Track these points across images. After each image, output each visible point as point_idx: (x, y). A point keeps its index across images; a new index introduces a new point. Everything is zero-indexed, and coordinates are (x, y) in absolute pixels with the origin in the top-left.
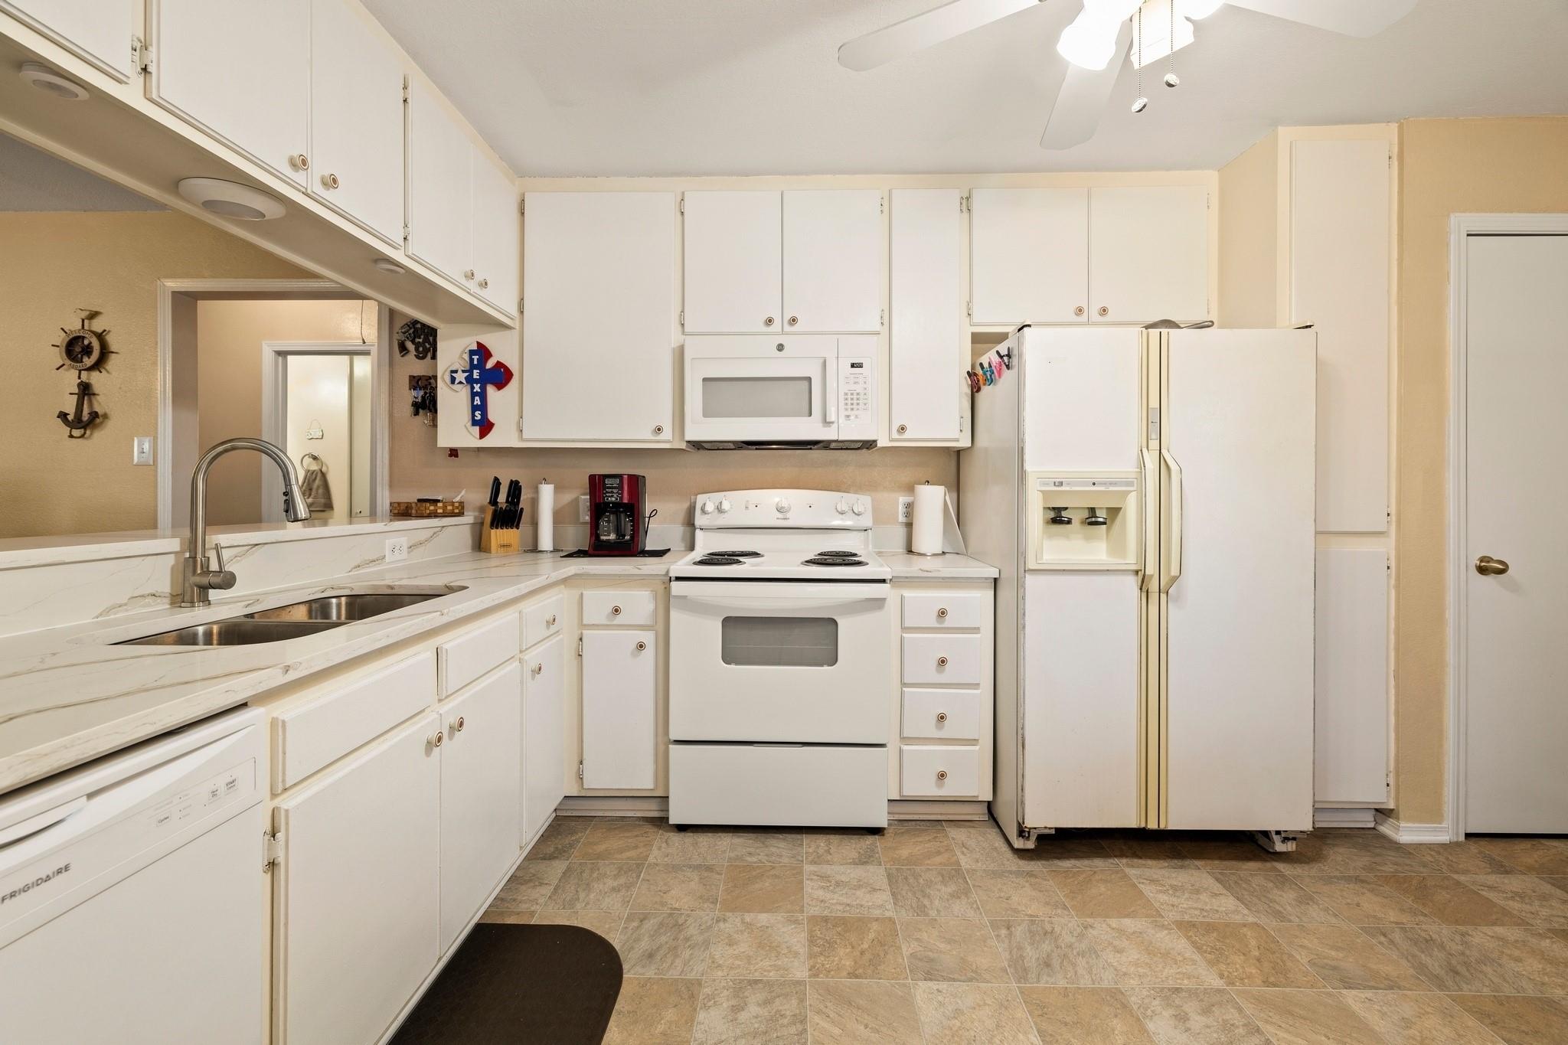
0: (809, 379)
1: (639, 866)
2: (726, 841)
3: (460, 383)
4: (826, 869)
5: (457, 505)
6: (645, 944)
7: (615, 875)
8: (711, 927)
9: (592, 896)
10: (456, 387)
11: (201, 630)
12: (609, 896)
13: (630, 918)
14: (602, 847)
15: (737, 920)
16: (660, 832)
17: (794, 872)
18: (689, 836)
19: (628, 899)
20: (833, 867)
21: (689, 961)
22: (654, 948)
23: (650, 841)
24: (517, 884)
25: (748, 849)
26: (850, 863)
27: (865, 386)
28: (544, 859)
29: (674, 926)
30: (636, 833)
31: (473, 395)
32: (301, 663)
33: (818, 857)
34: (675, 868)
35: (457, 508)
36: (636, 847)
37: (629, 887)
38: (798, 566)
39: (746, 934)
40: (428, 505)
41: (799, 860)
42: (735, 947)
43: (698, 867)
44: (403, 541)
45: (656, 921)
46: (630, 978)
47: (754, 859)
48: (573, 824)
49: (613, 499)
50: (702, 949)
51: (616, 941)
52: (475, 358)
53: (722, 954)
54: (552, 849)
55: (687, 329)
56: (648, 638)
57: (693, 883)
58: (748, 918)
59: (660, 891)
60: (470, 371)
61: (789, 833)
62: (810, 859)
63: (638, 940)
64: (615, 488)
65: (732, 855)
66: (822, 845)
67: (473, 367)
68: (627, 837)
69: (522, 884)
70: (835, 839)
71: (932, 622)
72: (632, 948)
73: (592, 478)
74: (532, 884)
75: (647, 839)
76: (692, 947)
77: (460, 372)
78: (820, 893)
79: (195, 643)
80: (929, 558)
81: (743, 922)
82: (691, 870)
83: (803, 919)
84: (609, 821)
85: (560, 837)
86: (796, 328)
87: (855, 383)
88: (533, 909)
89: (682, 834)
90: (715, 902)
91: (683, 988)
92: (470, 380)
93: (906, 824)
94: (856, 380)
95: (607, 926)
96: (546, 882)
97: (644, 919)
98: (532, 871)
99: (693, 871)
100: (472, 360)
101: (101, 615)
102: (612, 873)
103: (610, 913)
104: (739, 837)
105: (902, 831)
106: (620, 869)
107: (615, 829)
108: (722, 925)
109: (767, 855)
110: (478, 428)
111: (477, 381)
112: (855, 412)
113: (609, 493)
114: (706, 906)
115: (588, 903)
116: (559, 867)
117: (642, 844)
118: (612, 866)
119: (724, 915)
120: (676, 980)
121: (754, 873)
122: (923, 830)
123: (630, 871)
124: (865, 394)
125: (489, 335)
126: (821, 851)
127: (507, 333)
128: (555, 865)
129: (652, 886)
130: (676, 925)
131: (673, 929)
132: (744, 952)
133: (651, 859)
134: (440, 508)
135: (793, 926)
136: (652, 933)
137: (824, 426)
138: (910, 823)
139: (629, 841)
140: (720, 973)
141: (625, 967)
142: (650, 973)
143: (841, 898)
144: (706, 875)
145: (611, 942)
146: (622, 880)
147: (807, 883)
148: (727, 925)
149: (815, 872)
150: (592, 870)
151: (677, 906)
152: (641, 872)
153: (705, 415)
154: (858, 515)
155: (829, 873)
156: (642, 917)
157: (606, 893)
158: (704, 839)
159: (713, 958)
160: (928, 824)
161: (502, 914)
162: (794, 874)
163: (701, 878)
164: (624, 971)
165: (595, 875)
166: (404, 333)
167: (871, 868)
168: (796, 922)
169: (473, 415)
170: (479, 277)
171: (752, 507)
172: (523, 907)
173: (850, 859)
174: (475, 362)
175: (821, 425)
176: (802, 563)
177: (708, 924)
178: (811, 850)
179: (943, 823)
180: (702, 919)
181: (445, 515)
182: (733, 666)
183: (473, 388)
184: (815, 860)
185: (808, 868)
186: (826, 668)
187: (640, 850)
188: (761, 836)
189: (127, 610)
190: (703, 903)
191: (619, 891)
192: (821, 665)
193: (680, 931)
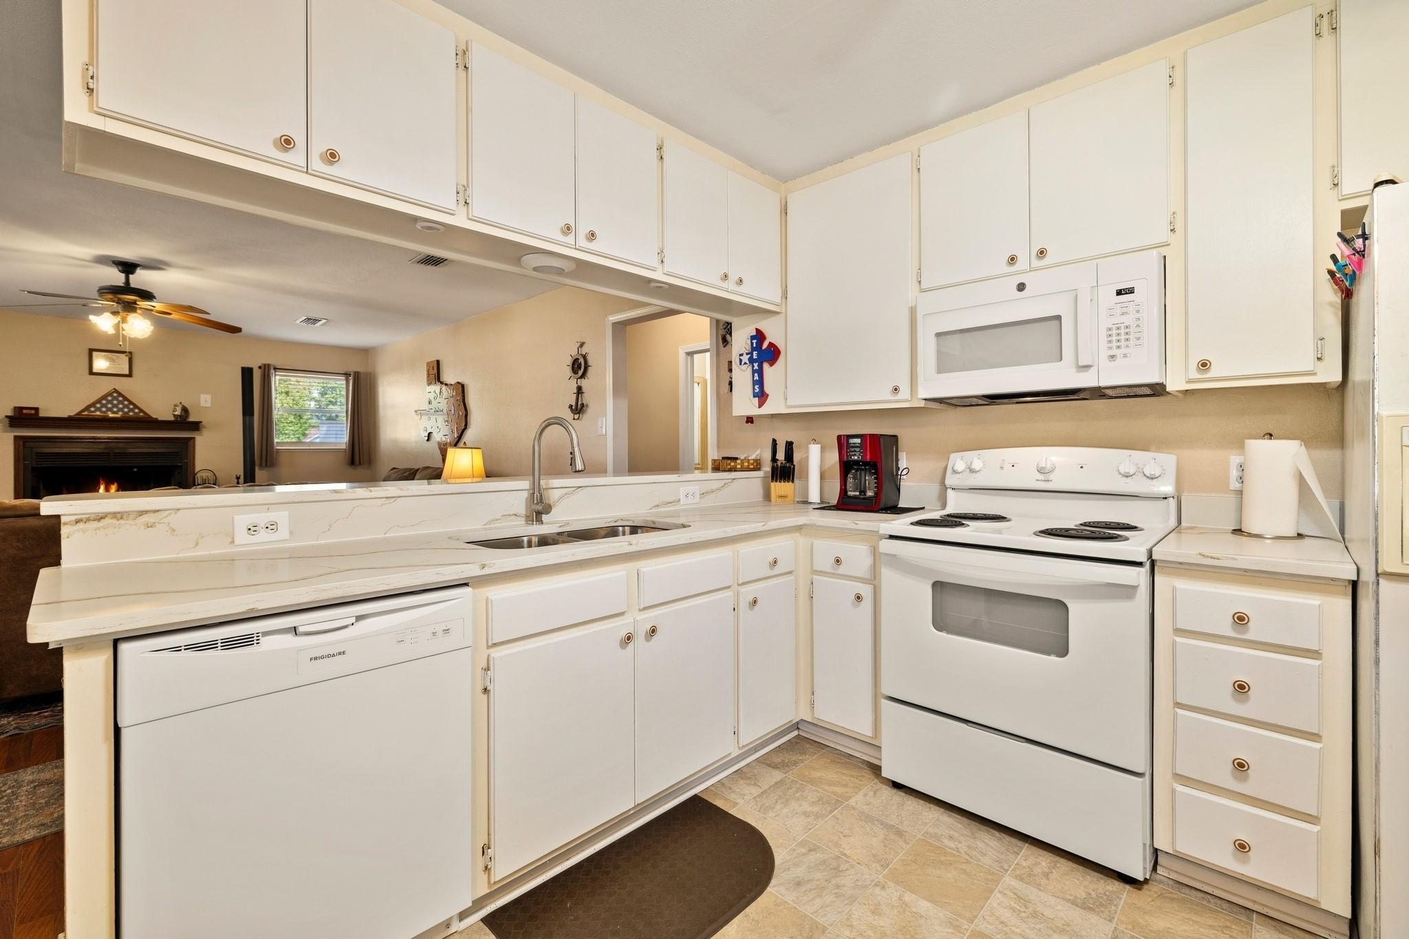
0: (1058, 318)
1: (838, 802)
2: (935, 813)
3: (745, 363)
4: (1032, 893)
5: (752, 462)
6: (799, 872)
7: (813, 802)
8: (866, 887)
9: (785, 811)
10: (744, 367)
11: (525, 539)
12: (797, 817)
13: (801, 844)
14: (817, 774)
15: (895, 894)
16: (876, 781)
17: (990, 877)
18: (900, 796)
19: (810, 827)
20: (1041, 893)
21: (827, 907)
22: (806, 879)
23: (861, 785)
24: (739, 777)
25: (952, 832)
26: (1068, 900)
27: (1138, 315)
28: (769, 765)
29: (834, 869)
30: (853, 773)
31: (754, 372)
32: (494, 564)
33: (1030, 875)
34: (868, 818)
35: (752, 464)
36: (846, 786)
37: (817, 816)
38: (1030, 536)
39: (896, 911)
40: (729, 461)
41: (1002, 867)
42: (877, 917)
43: (889, 827)
44: (695, 489)
45: (822, 856)
46: (772, 893)
47: (952, 845)
48: (808, 746)
49: (856, 458)
50: (846, 902)
51: (779, 857)
52: (754, 341)
53: (860, 916)
54: (779, 760)
55: (924, 286)
56: (866, 591)
57: (875, 839)
58: (908, 897)
59: (842, 832)
60: (751, 354)
61: (1010, 835)
62: (1018, 872)
63: (796, 865)
64: (857, 447)
65: (931, 830)
66: (1044, 864)
67: (753, 349)
68: (843, 774)
69: (742, 779)
70: (1064, 865)
71: (1227, 629)
72: (789, 869)
73: (839, 437)
74: (749, 781)
75: (859, 782)
76: (837, 896)
77: (745, 355)
78: (1006, 915)
79: (523, 547)
80: (1268, 541)
81: (900, 898)
82: (882, 826)
83: (967, 930)
84: (837, 754)
85: (791, 753)
86: (1048, 260)
87: (1123, 314)
88: (738, 801)
89: (894, 791)
90: (884, 867)
91: (807, 927)
92: (751, 361)
93: (1187, 890)
94: (1125, 310)
95: (781, 841)
96: (760, 785)
97: (814, 850)
98: (755, 771)
99: (882, 829)
100: (752, 344)
101: (486, 524)
102: (812, 800)
103: (790, 832)
104: (950, 816)
105: (1175, 896)
106: (820, 799)
107: (839, 763)
108: (877, 890)
109: (969, 847)
110: (757, 398)
111: (755, 361)
112: (1123, 351)
113: (853, 452)
114: (874, 866)
115: (778, 815)
116: (777, 775)
117: (852, 785)
118: (815, 793)
119: (885, 882)
120: (806, 916)
121: (943, 858)
122: (1210, 909)
123: (828, 803)
124: (1138, 326)
125: (764, 322)
126: (1037, 870)
127: (778, 317)
128: (773, 774)
129: (837, 825)
130: (836, 869)
131: (833, 871)
132: (882, 927)
133: (852, 802)
134: (739, 464)
135: (950, 930)
136: (812, 865)
137: (1078, 372)
138: (1194, 892)
139: (844, 777)
140: (847, 933)
141: (774, 882)
142: (790, 898)
143: (1027, 931)
144: (892, 837)
145: (776, 856)
146: (815, 809)
147: (997, 894)
148: (883, 893)
149: (1015, 889)
150: (798, 790)
151: (848, 852)
152: (836, 809)
153: (939, 371)
154: (1152, 479)
155: (1032, 897)
156: (812, 847)
157: (797, 813)
158: (912, 804)
159: (850, 916)
160: (1225, 905)
161: (716, 794)
162: (987, 879)
163: (886, 838)
164: (770, 885)
165: (798, 795)
166: (725, 329)
167: (1094, 918)
168: (957, 928)
169: (754, 389)
170: (733, 277)
171: (1007, 467)
172: (733, 796)
173: (1071, 895)
174: (755, 346)
175: (1075, 370)
176: (1035, 534)
177: (865, 883)
178: (1025, 864)
179: (1255, 913)
180: (863, 875)
181: (742, 470)
182: (943, 634)
183: (753, 366)
184: (1024, 876)
185: (1009, 881)
186: (1053, 658)
187: (847, 790)
188: (974, 825)
189: (500, 523)
190: (874, 862)
191: (808, 816)
192: (1049, 654)
193: (836, 876)
